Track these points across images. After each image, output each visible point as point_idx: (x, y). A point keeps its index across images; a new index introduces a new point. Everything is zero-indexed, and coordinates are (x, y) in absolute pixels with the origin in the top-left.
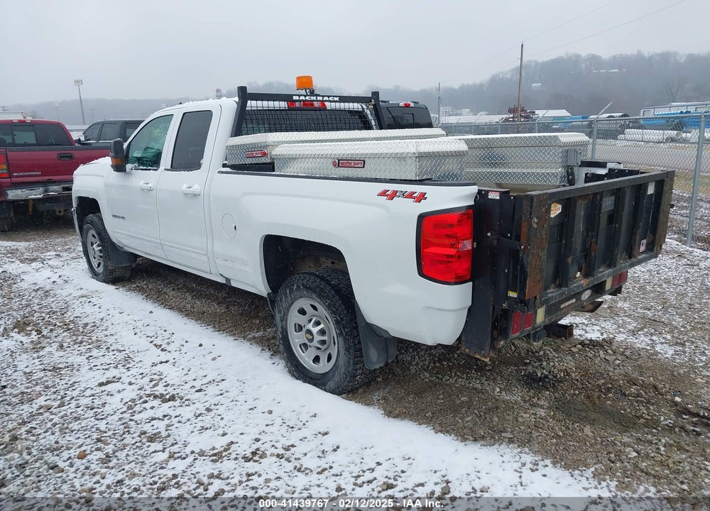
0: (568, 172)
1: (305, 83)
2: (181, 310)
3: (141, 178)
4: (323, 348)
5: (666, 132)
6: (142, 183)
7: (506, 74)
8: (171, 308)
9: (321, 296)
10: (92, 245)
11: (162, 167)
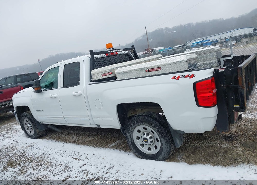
0: (218, 60)
1: (109, 46)
2: (74, 142)
3: (49, 93)
4: (152, 144)
5: (199, 48)
6: (51, 95)
7: (140, 38)
8: (70, 143)
9: (149, 123)
10: (26, 124)
11: (59, 87)
